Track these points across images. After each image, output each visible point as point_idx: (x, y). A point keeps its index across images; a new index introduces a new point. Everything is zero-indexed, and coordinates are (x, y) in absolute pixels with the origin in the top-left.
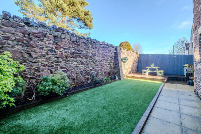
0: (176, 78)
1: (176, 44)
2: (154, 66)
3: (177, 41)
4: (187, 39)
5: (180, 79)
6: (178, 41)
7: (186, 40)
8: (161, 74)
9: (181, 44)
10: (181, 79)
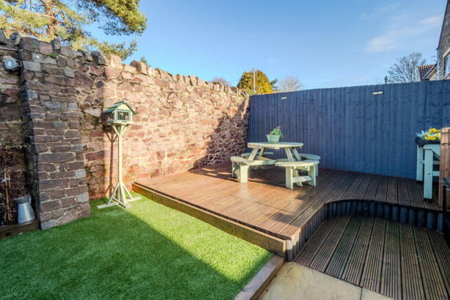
0: (376, 203)
1: (391, 73)
2: (281, 140)
3: (396, 65)
4: (423, 58)
5: (395, 209)
6: (399, 64)
7: (420, 62)
8: (303, 179)
9: (406, 72)
10: (403, 211)
